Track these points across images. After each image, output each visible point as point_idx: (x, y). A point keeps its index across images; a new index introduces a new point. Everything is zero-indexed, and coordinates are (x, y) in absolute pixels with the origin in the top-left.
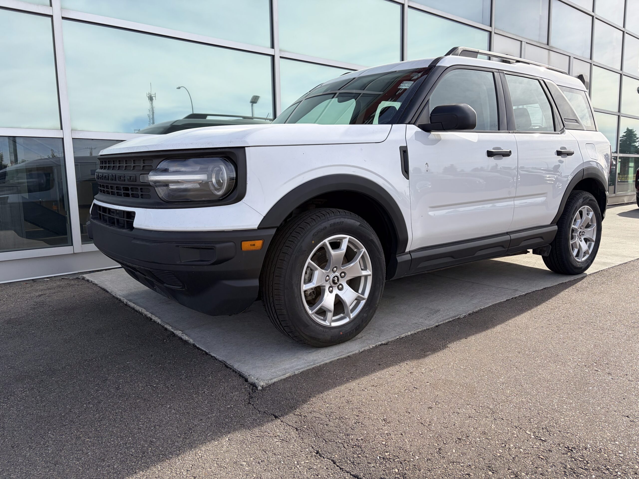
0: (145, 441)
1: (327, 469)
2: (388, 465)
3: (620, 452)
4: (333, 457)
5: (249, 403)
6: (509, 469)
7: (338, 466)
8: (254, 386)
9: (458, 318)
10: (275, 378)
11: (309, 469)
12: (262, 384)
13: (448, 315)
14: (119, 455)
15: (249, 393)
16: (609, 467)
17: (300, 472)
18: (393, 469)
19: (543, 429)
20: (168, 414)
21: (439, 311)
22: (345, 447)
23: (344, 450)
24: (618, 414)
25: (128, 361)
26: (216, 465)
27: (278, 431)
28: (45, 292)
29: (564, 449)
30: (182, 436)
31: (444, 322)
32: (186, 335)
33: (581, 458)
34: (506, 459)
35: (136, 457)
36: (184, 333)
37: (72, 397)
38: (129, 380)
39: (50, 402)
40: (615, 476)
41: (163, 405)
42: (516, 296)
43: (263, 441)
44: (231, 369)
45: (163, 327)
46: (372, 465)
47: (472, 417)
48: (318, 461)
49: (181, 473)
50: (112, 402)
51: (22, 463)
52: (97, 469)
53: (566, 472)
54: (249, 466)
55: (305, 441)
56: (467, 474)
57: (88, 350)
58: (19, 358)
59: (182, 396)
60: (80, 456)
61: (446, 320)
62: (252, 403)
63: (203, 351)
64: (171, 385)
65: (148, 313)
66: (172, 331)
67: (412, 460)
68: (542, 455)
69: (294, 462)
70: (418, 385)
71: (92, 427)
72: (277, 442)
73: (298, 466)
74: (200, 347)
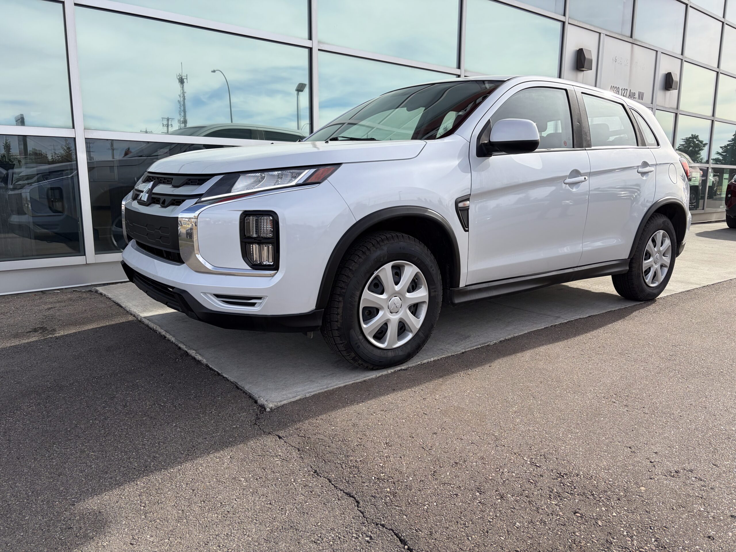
0: (148, 456)
1: (322, 486)
2: (381, 485)
3: (611, 480)
4: (330, 476)
5: (255, 424)
6: (496, 491)
7: (333, 484)
8: (263, 407)
9: (488, 345)
10: (285, 400)
11: (305, 486)
12: (271, 406)
13: (478, 341)
14: (122, 468)
15: (257, 414)
16: (594, 493)
17: (295, 488)
18: (385, 488)
19: (541, 456)
20: (173, 432)
21: (469, 337)
22: (342, 468)
23: (341, 470)
24: (621, 445)
25: (137, 380)
26: (215, 480)
27: (280, 451)
28: (55, 305)
29: (556, 475)
30: (185, 453)
31: (472, 348)
32: (200, 354)
33: (570, 484)
34: (497, 482)
35: (139, 470)
36: (198, 353)
37: (78, 413)
38: (137, 399)
39: (57, 417)
40: (598, 501)
41: (169, 423)
42: (556, 324)
43: (264, 460)
44: (241, 390)
45: (177, 346)
46: (366, 484)
47: (474, 444)
48: (314, 479)
49: (181, 486)
50: (119, 419)
51: (27, 473)
52: (99, 481)
53: (551, 496)
54: (247, 481)
55: (305, 461)
56: (455, 494)
57: (97, 367)
58: (25, 373)
59: (189, 415)
60: (83, 468)
61: (474, 346)
62: (259, 424)
63: (215, 371)
64: (179, 404)
65: (163, 331)
66: (186, 351)
67: (405, 480)
68: (532, 480)
69: (291, 480)
70: (428, 412)
71: (97, 441)
72: (277, 461)
73: (294, 484)
74: (213, 368)
